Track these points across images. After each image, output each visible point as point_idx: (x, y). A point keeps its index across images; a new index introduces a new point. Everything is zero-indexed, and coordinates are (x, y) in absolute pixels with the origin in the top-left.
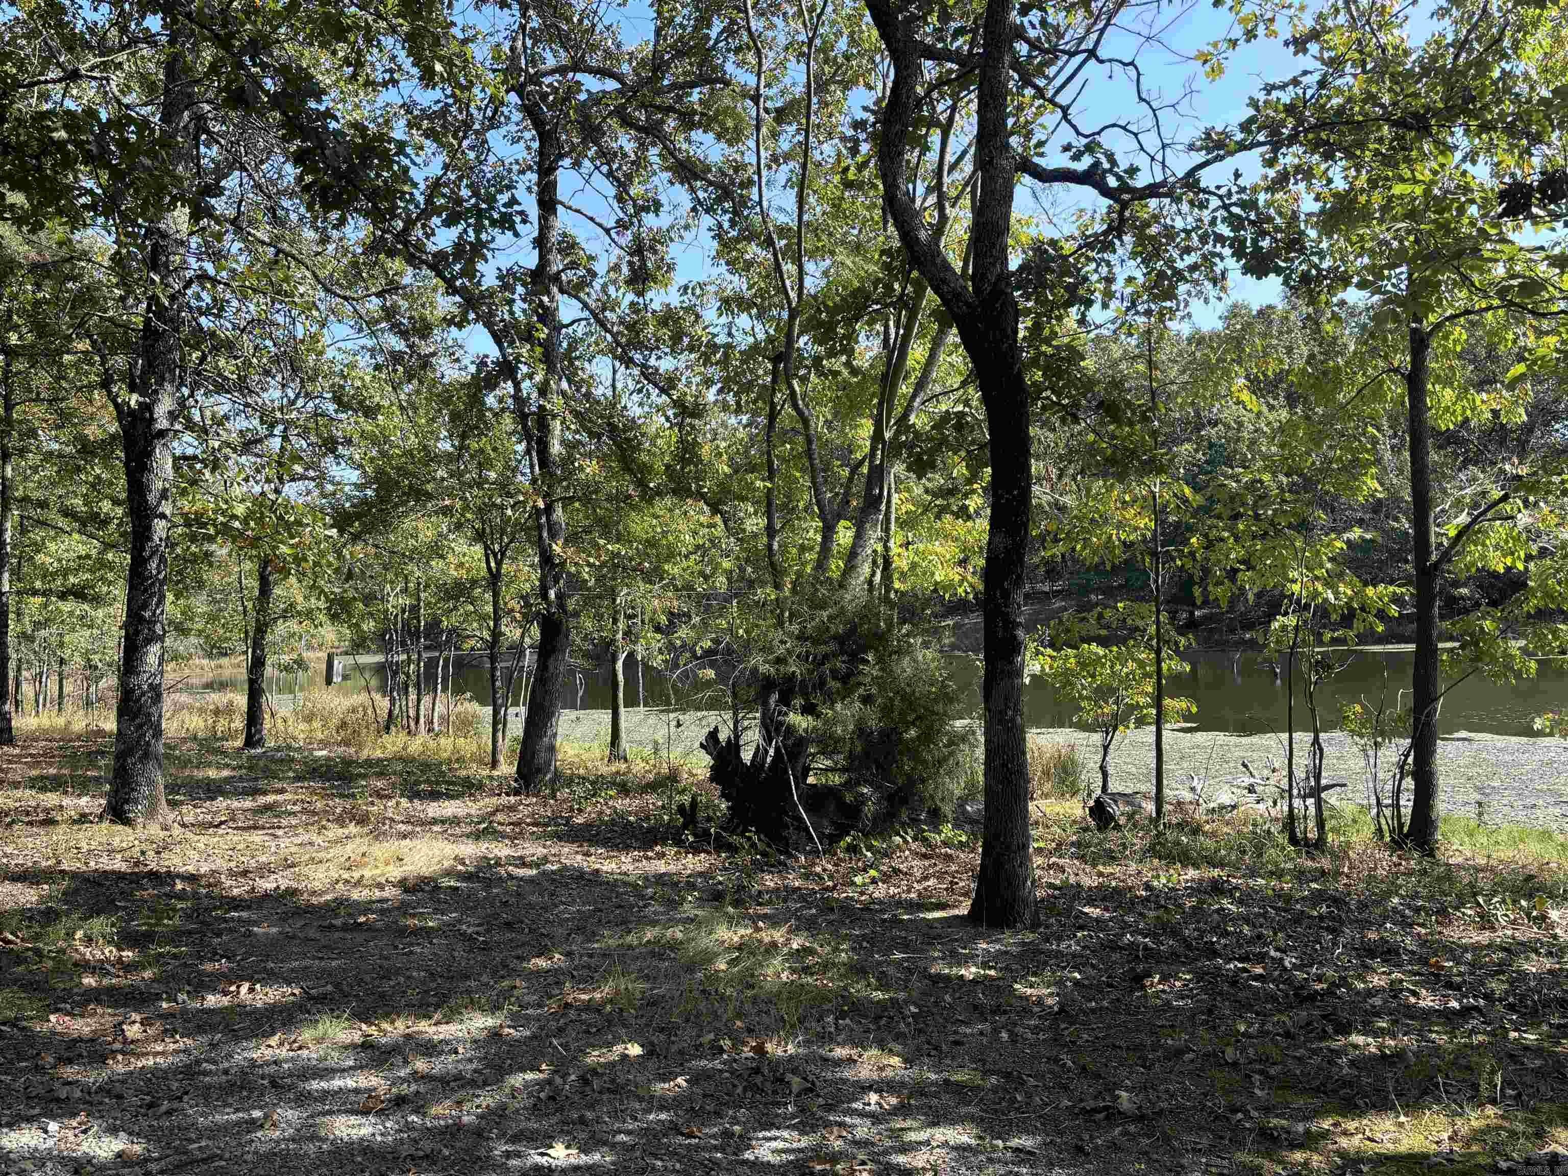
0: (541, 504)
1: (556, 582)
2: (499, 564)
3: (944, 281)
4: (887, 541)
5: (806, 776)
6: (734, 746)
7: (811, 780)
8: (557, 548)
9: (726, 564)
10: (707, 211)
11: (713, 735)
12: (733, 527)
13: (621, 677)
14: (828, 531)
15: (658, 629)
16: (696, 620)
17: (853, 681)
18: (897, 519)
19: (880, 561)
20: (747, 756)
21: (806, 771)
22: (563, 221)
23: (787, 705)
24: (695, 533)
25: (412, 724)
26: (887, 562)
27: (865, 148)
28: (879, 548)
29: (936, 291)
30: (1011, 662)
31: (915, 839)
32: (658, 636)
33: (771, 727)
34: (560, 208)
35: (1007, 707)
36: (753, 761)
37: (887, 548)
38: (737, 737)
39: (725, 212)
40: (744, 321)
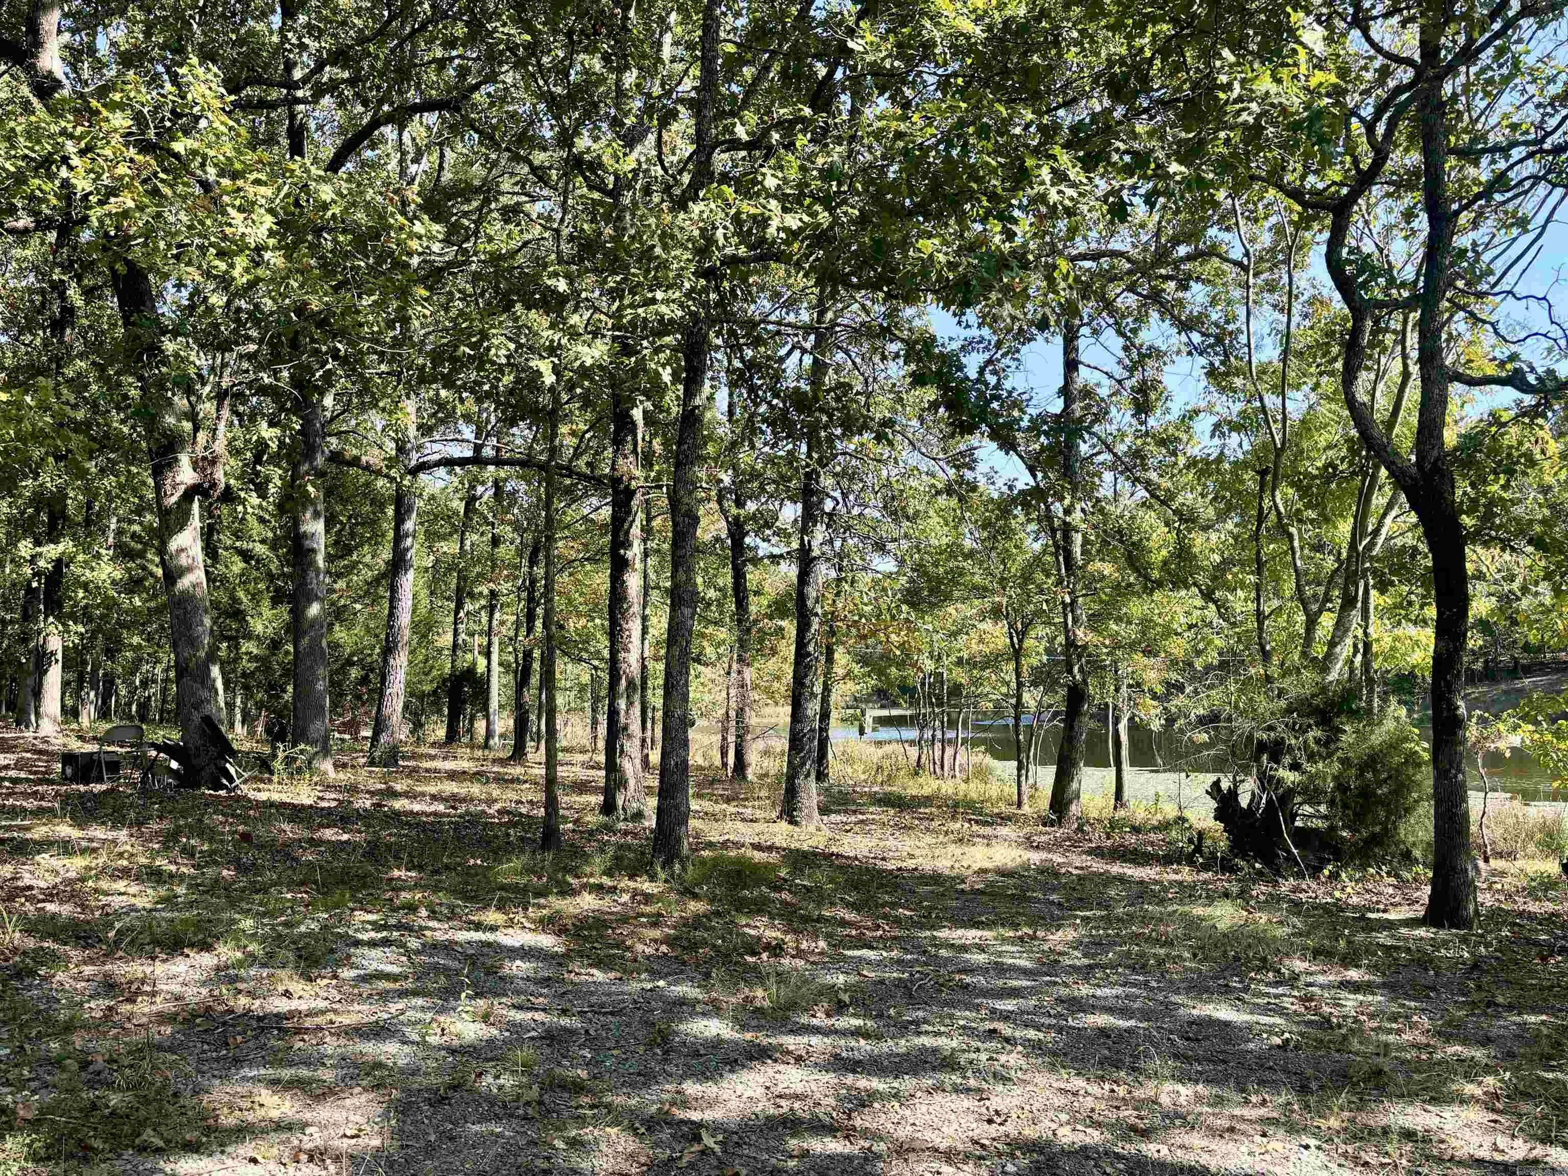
0: (1068, 600)
1: (1079, 660)
2: (1021, 641)
3: (1393, 463)
4: (1367, 627)
5: (1294, 821)
6: (1233, 794)
7: (1299, 823)
8: (1080, 633)
9: (1219, 642)
10: (1201, 354)
11: (1216, 784)
12: (1223, 609)
13: (1124, 738)
14: (1311, 623)
15: (1155, 697)
16: (1189, 689)
17: (1333, 746)
18: (1376, 608)
19: (1360, 646)
20: (1244, 802)
21: (1294, 816)
22: (1084, 376)
23: (1278, 762)
24: (1188, 613)
25: (938, 770)
26: (1367, 646)
27: (1335, 350)
28: (1360, 633)
29: (1387, 468)
30: (1455, 734)
31: (1389, 874)
32: (1155, 703)
33: (1265, 780)
34: (1081, 367)
35: (1451, 766)
36: (1249, 805)
37: (1366, 634)
38: (1236, 787)
39: (1216, 354)
40: (1234, 439)
